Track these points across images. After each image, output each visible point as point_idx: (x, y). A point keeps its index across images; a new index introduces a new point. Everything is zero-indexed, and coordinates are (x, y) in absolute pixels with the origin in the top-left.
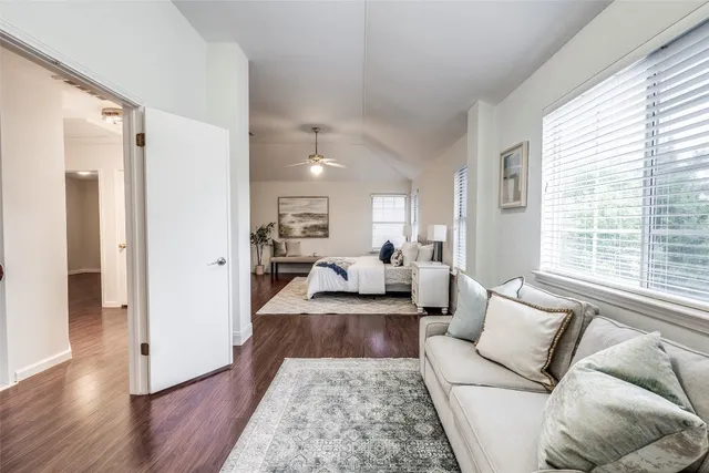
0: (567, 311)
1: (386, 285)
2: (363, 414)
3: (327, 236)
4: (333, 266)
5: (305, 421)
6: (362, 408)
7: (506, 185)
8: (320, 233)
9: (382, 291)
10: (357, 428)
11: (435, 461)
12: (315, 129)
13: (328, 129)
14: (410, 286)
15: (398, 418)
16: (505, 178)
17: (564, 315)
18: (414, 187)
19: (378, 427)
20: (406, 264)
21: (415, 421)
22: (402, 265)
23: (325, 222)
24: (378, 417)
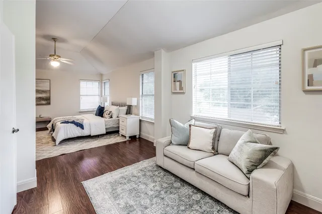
0: (216, 128)
1: (106, 129)
2: (151, 190)
3: (49, 104)
4: (73, 122)
5: (131, 206)
6: (149, 189)
7: (175, 85)
8: (44, 102)
9: (104, 132)
10: (156, 197)
11: (191, 194)
12: (54, 39)
13: (63, 40)
14: (119, 127)
15: (165, 185)
16: (174, 81)
17: (215, 129)
18: (104, 78)
19: (162, 192)
20: (114, 117)
21: (172, 184)
22: (111, 117)
23: (48, 95)
24: (158, 188)
